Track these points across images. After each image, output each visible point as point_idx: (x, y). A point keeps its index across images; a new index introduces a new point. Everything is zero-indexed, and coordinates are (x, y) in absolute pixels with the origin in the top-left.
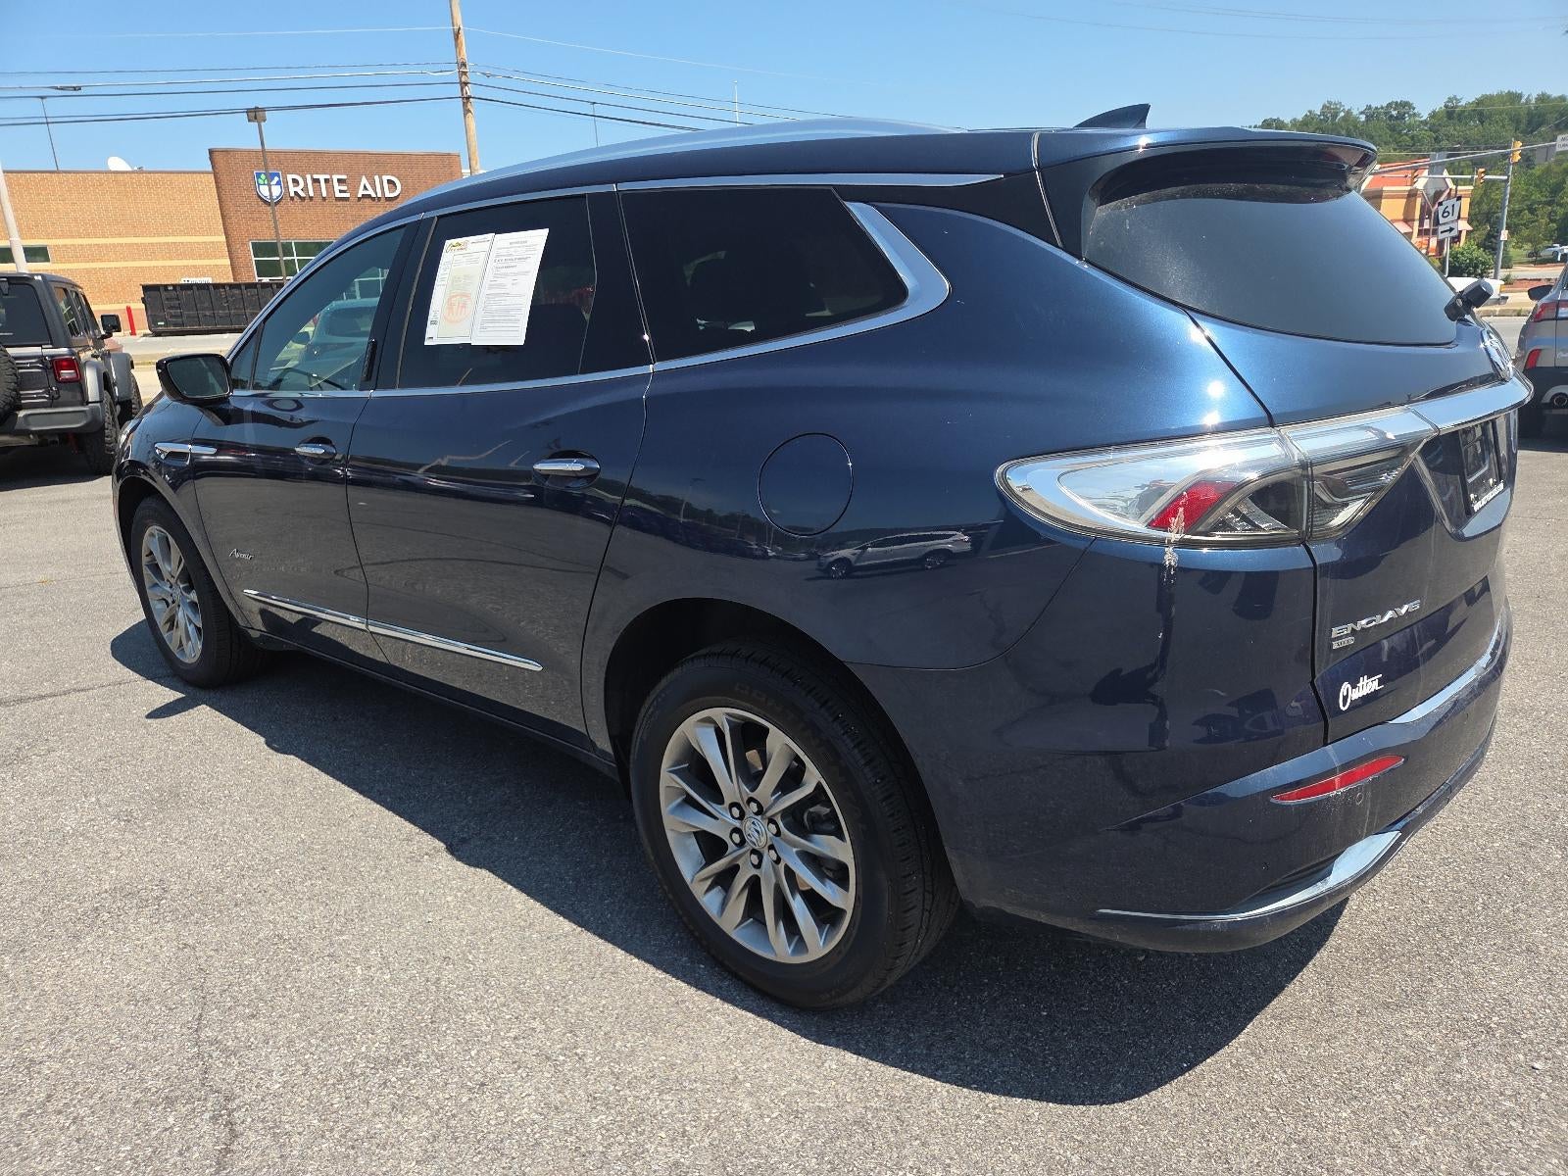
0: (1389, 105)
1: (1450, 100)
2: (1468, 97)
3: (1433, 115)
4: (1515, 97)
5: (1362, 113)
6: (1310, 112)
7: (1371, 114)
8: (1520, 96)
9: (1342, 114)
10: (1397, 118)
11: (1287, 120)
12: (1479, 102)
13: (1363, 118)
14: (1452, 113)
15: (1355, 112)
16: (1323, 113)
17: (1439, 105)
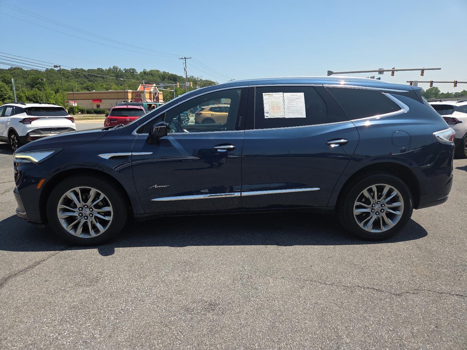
0: (130, 69)
1: (144, 70)
2: (148, 70)
3: (141, 73)
4: (158, 71)
5: (124, 70)
6: (110, 68)
7: (126, 71)
8: (159, 71)
9: (118, 70)
10: (132, 73)
11: (104, 69)
12: (151, 71)
13: (124, 71)
14: (145, 73)
15: (122, 70)
16: (113, 69)
17: (142, 71)
